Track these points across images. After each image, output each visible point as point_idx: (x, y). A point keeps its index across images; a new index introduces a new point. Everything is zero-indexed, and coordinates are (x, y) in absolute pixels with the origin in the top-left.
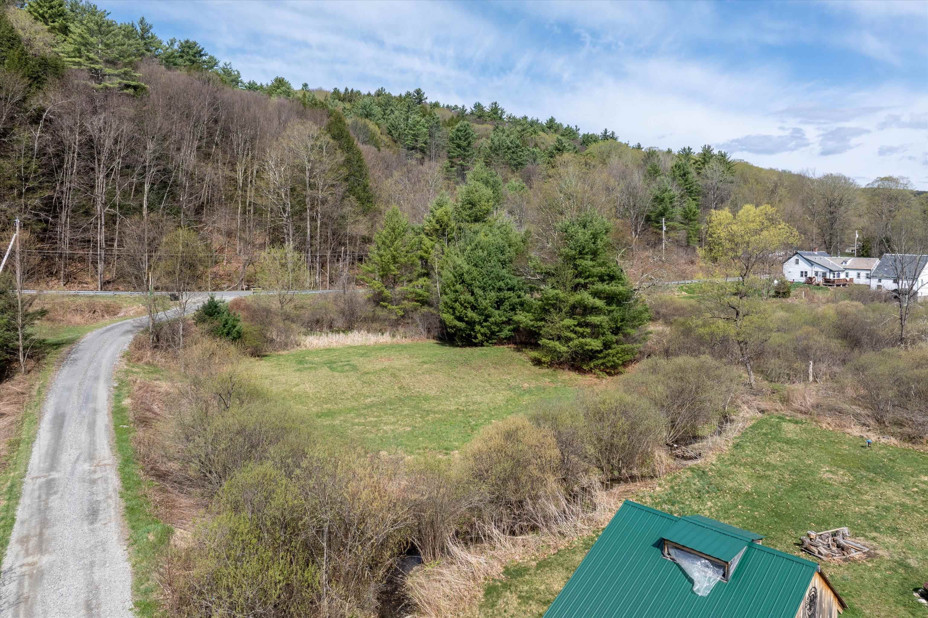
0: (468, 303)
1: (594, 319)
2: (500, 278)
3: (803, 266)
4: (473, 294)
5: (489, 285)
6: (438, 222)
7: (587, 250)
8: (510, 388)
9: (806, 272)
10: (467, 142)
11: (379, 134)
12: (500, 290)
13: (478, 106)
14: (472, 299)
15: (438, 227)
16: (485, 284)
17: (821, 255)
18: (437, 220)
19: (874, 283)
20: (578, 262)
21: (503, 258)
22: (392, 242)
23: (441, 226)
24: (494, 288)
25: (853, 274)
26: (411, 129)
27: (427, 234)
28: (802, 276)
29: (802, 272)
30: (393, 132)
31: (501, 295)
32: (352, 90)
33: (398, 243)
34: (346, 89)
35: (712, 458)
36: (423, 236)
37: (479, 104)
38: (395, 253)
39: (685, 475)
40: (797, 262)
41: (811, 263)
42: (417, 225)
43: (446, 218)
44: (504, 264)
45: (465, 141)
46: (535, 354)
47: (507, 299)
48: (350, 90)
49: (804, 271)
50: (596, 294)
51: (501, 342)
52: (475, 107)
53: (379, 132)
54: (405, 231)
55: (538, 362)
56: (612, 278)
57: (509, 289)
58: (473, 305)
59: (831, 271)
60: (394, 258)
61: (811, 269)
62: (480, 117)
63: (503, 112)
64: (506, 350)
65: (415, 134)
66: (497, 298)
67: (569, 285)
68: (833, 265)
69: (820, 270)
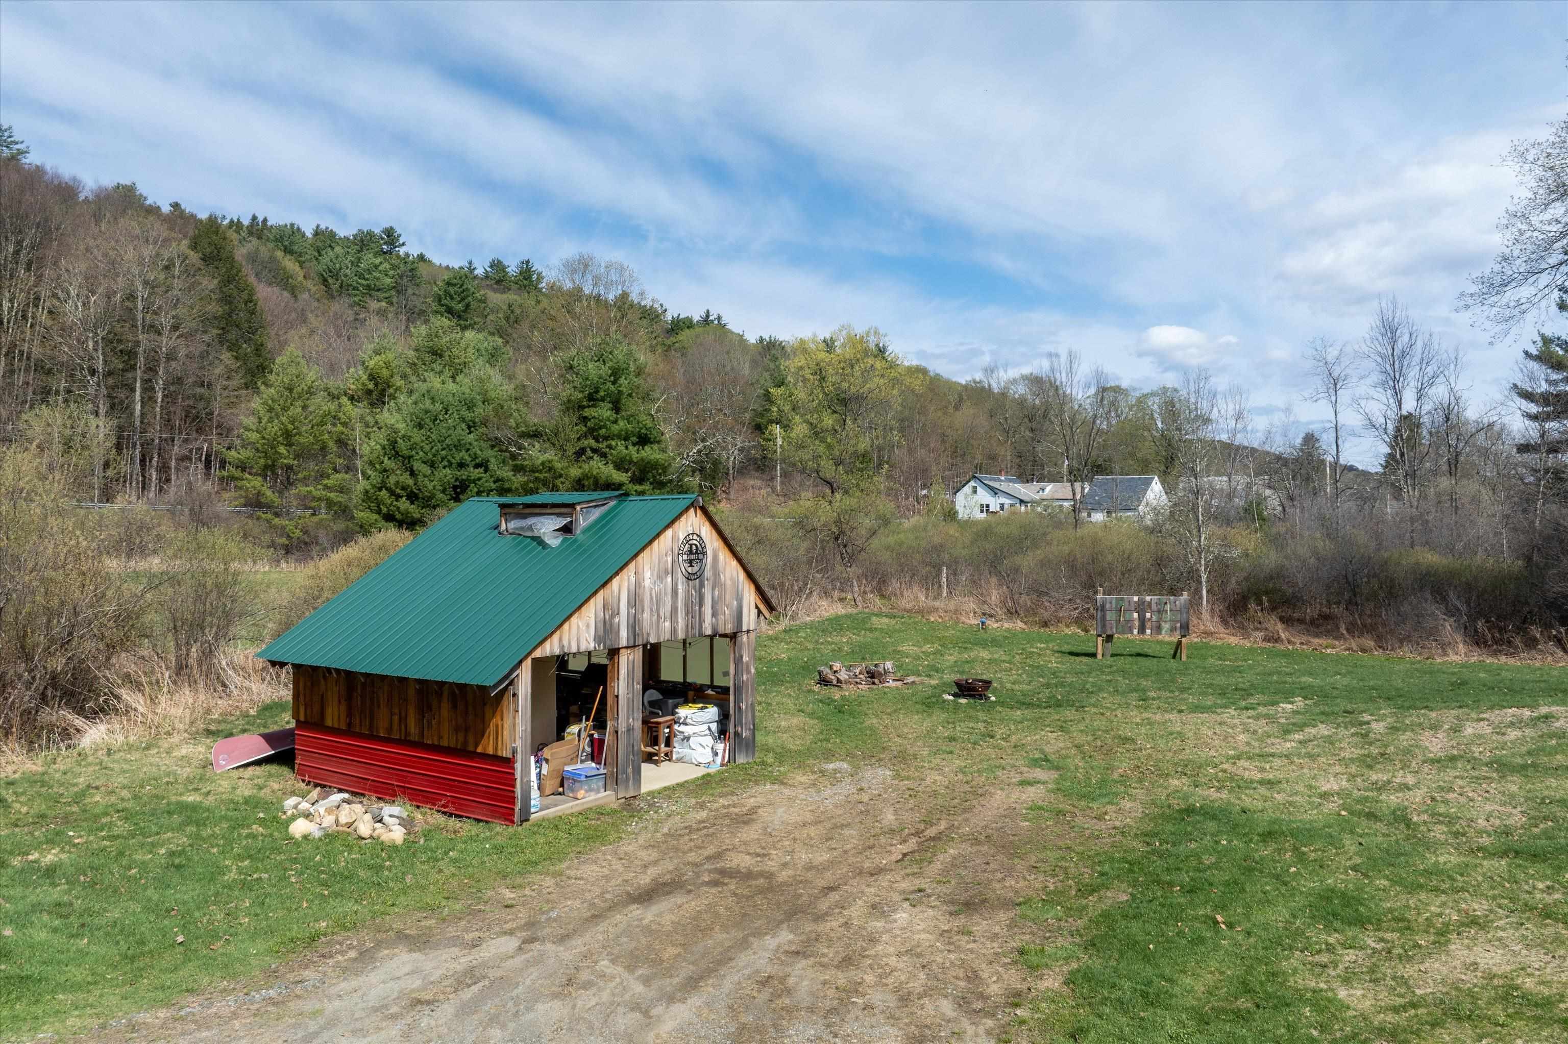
0: (403, 488)
2: (463, 448)
3: (984, 496)
4: (413, 473)
5: (443, 459)
6: (372, 377)
7: (602, 393)
9: (988, 506)
10: (463, 303)
11: (301, 278)
12: (462, 465)
13: (497, 265)
14: (411, 482)
15: (371, 386)
16: (434, 456)
17: (1010, 481)
18: (370, 375)
20: (587, 412)
21: (468, 415)
22: (285, 409)
23: (376, 385)
24: (450, 464)
26: (361, 276)
27: (352, 398)
28: (982, 511)
29: (982, 506)
30: (330, 281)
31: (463, 474)
32: (265, 220)
33: (295, 410)
34: (254, 218)
36: (344, 400)
37: (499, 262)
38: (290, 427)
40: (975, 491)
41: (995, 492)
42: (333, 383)
43: (385, 373)
44: (471, 425)
45: (460, 302)
47: (474, 481)
48: (260, 219)
49: (985, 503)
50: (620, 466)
52: (491, 267)
53: (301, 273)
54: (310, 392)
56: (644, 439)
57: (477, 466)
58: (412, 491)
59: (1022, 501)
60: (287, 434)
61: (993, 499)
62: (499, 282)
63: (540, 278)
65: (368, 286)
66: (457, 480)
67: (571, 450)
68: (1026, 494)
69: (1007, 502)
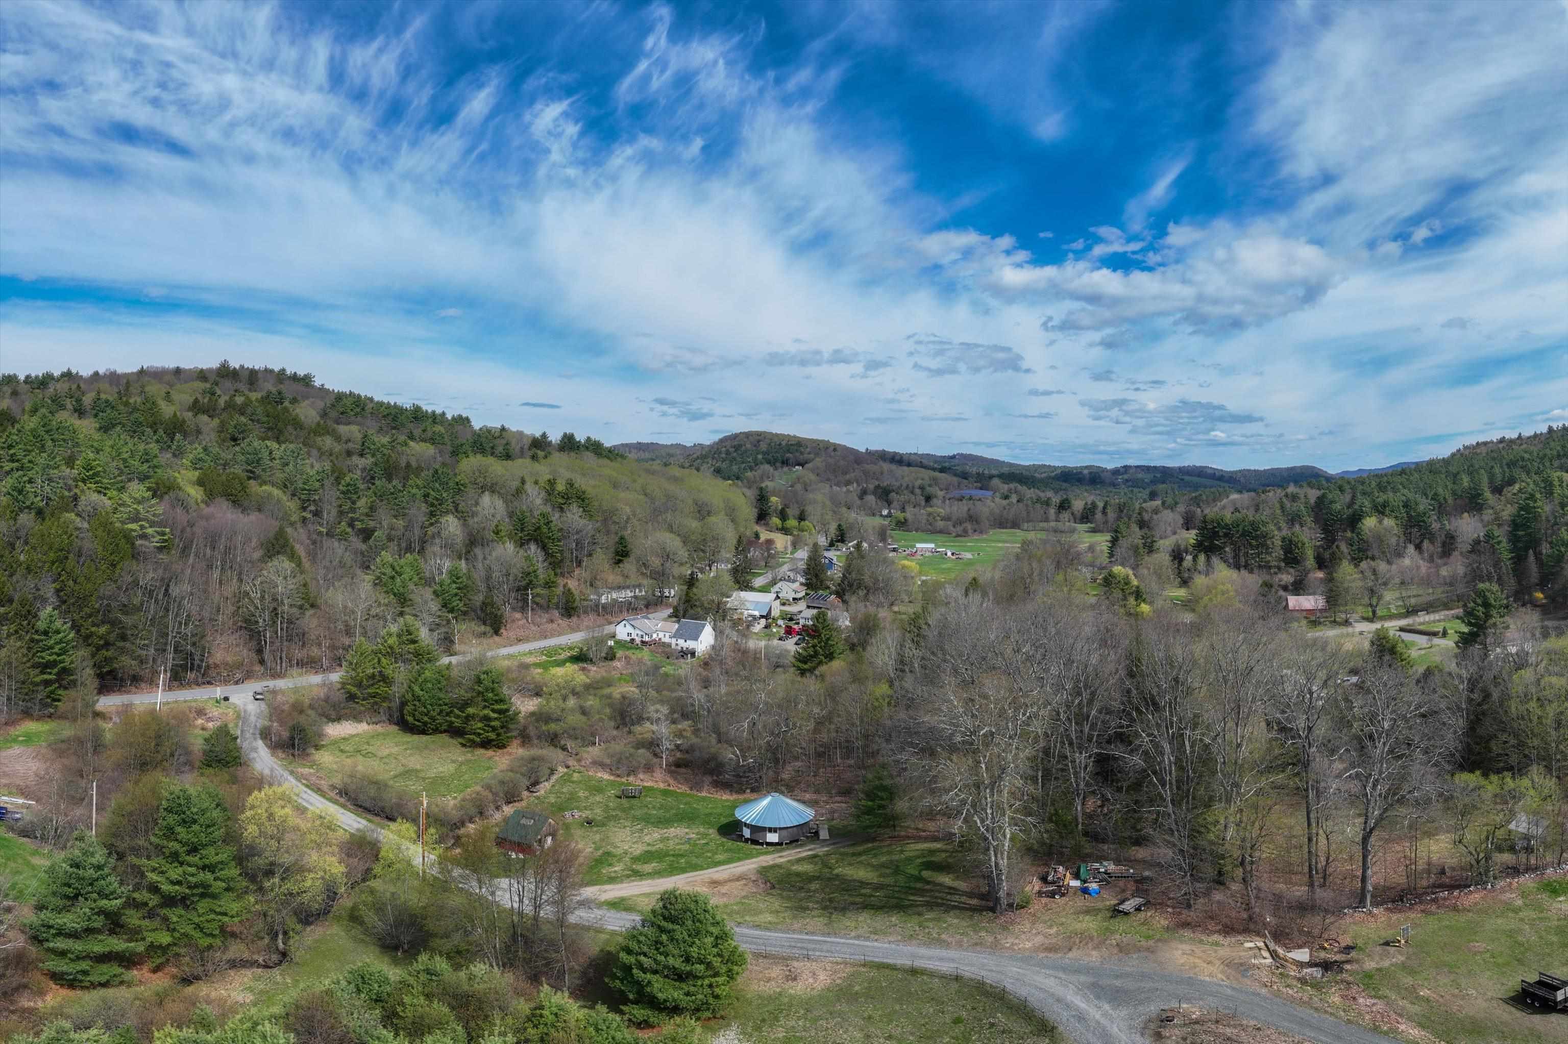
0: (423, 712)
1: (493, 724)
2: (440, 699)
3: (629, 629)
4: (425, 707)
5: (435, 703)
8: (453, 762)
9: (631, 634)
14: (424, 710)
16: (432, 702)
19: (673, 641)
21: (440, 686)
24: (437, 704)
25: (661, 635)
29: (628, 634)
35: (542, 792)
39: (532, 799)
40: (625, 626)
41: (634, 627)
44: (440, 689)
46: (460, 740)
50: (493, 711)
51: (441, 732)
55: (464, 745)
56: (501, 701)
57: (445, 705)
58: (425, 713)
59: (646, 634)
61: (633, 631)
64: (445, 738)
66: (440, 710)
67: (480, 706)
69: (640, 633)
